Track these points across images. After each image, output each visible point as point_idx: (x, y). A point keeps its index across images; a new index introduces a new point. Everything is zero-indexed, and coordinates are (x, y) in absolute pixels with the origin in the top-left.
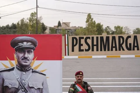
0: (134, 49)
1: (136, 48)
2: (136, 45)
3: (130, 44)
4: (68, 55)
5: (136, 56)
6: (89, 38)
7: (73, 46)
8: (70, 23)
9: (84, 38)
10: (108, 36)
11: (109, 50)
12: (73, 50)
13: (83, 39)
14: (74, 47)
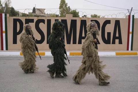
0: (114, 43)
1: (117, 41)
2: (117, 35)
3: (109, 34)
4: (7, 49)
5: (117, 54)
6: (43, 21)
7: (15, 34)
8: (45, 9)
9: (35, 21)
10: (74, 18)
11: (74, 42)
12: (15, 42)
13: (33, 22)
14: (18, 36)
